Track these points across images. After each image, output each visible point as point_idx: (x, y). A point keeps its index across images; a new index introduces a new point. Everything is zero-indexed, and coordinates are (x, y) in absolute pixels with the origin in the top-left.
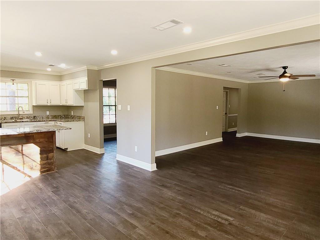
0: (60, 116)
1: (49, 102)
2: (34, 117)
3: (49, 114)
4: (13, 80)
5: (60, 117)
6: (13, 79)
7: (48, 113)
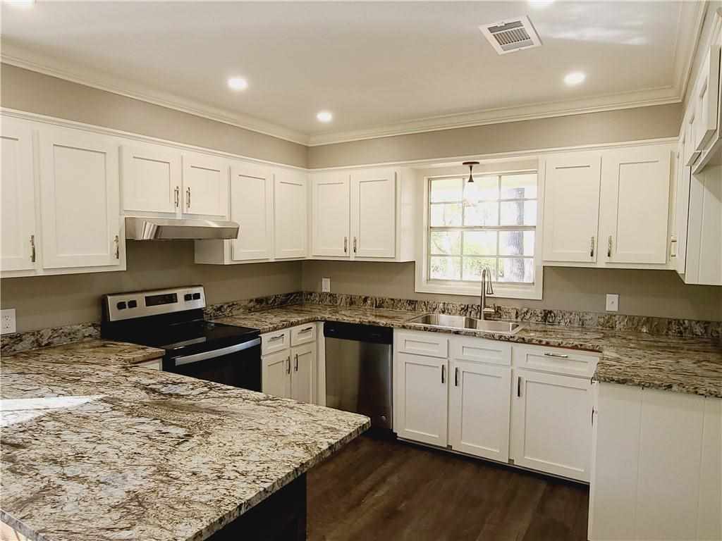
0: (679, 323)
1: (602, 251)
2: (547, 315)
3: (616, 309)
4: (471, 164)
5: (674, 327)
6: (470, 158)
7: (612, 303)
